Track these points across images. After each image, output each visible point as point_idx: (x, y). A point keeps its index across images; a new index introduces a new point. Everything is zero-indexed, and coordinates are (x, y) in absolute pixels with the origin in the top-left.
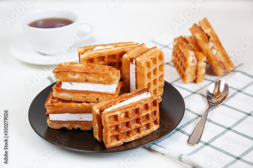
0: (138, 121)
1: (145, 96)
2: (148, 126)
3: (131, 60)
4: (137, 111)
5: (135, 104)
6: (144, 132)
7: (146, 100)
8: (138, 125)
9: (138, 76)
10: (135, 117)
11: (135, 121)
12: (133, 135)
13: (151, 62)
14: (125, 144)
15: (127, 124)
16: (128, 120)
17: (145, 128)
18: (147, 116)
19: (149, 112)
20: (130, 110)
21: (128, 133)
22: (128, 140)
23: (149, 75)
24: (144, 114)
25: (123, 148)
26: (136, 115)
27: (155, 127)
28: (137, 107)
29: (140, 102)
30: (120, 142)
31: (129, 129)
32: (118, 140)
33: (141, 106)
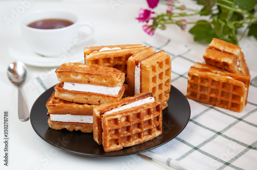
0: (139, 125)
1: (149, 100)
2: (150, 132)
3: (137, 63)
4: (139, 115)
5: (137, 109)
6: (146, 138)
7: (148, 105)
8: (139, 130)
9: (143, 79)
10: (137, 121)
11: (136, 126)
12: (134, 140)
13: (157, 66)
14: (125, 149)
15: (128, 129)
16: (129, 124)
17: (146, 133)
18: (149, 122)
19: (152, 117)
20: (131, 114)
21: (129, 138)
22: (129, 145)
23: (154, 79)
24: (146, 119)
25: (122, 152)
26: (138, 119)
27: (157, 133)
28: (138, 111)
29: (142, 107)
30: (120, 147)
31: (129, 134)
32: (118, 144)
33: (143, 111)
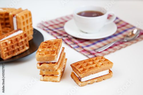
0: (18, 45)
1: (20, 32)
2: (23, 47)
4: (17, 40)
5: (15, 36)
6: (22, 51)
7: (21, 34)
8: (18, 47)
11: (16, 45)
12: (16, 52)
14: (13, 57)
15: (13, 47)
16: (12, 45)
18: (22, 42)
20: (13, 39)
21: (14, 51)
22: (14, 55)
23: (24, 23)
24: (20, 41)
26: (17, 42)
27: (27, 48)
29: (18, 35)
30: (10, 56)
31: (13, 49)
32: (9, 55)
33: (19, 37)
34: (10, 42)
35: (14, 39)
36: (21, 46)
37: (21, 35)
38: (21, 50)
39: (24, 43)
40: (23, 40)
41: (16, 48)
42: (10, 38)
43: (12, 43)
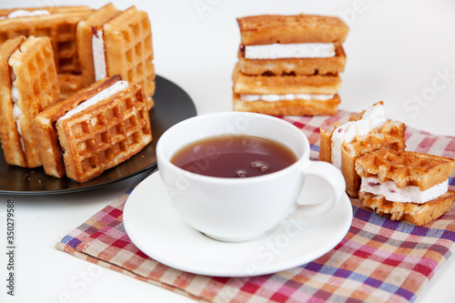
34: (94, 122)
35: (109, 110)
36: (128, 134)
37: (128, 96)
38: (129, 145)
39: (137, 121)
40: (134, 112)
41: (115, 139)
42: (97, 108)
43: (100, 123)
